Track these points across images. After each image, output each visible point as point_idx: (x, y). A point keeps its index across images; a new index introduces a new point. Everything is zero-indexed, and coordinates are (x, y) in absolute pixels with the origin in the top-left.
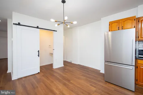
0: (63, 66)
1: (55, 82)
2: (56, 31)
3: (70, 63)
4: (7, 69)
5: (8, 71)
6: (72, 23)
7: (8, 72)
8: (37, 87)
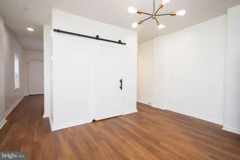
0: (136, 111)
1: (128, 142)
2: (125, 44)
3: (149, 107)
4: (42, 112)
5: (45, 114)
6: (175, 15)
7: (44, 116)
8: (97, 149)
